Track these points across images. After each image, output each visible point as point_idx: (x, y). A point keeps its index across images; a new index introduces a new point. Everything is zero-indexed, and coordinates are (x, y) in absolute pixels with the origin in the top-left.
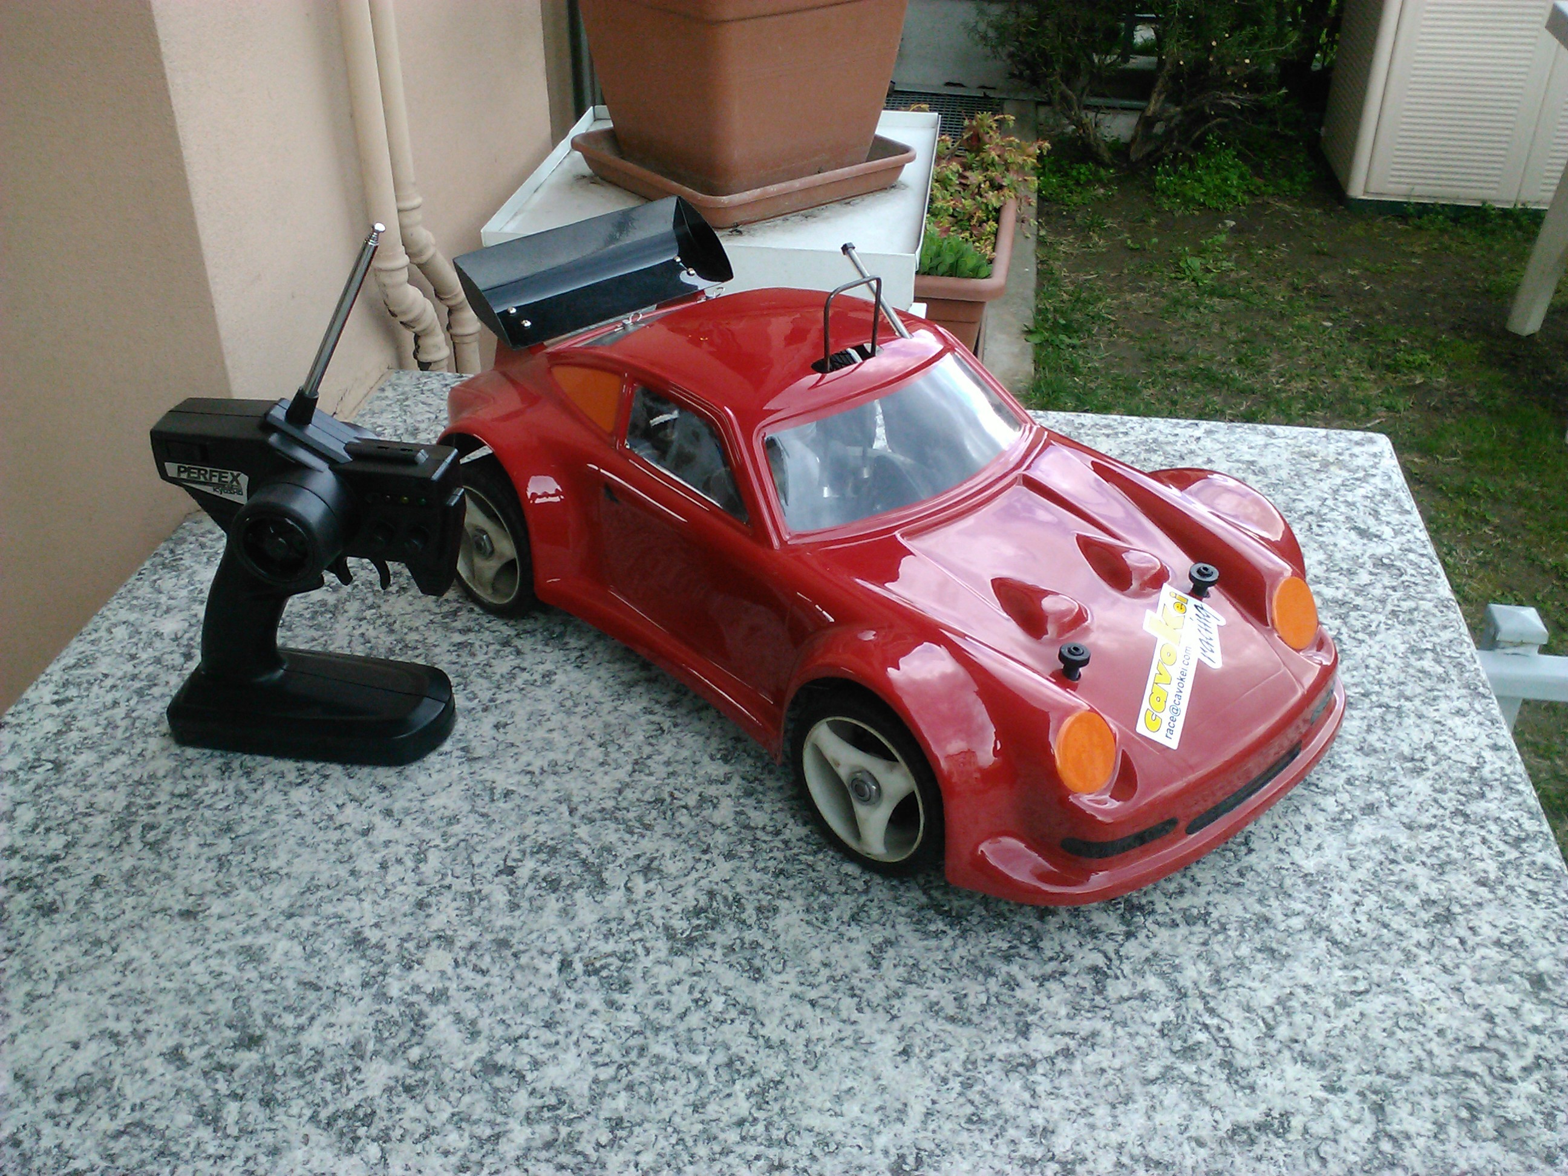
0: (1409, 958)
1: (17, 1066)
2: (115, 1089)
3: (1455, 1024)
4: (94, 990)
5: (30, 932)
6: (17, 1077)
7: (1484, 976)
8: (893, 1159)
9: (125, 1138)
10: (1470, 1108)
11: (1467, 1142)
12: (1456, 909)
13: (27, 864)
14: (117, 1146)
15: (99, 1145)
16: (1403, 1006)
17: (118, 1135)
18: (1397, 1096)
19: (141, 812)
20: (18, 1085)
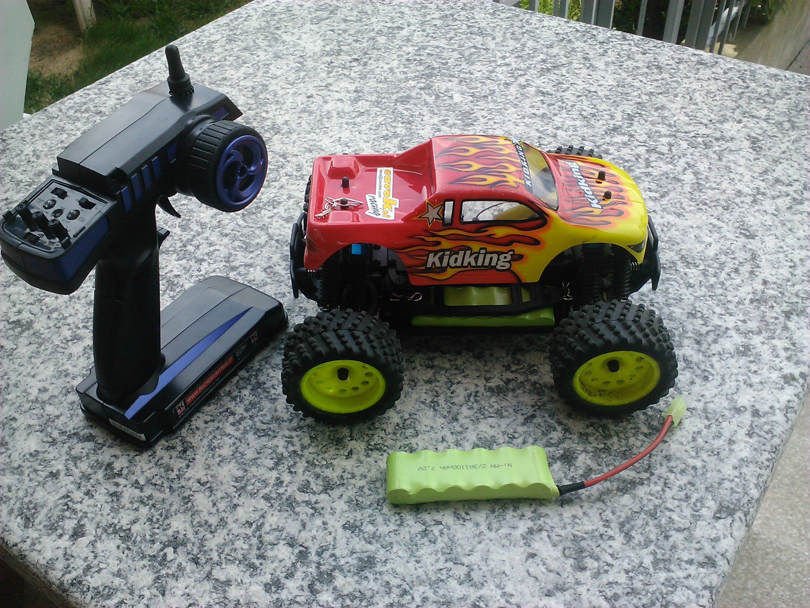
0: (678, 82)
1: (537, 593)
2: (585, 535)
3: (716, 86)
4: (477, 539)
5: (386, 578)
6: (549, 594)
7: (695, 72)
8: (741, 236)
9: (633, 533)
10: (758, 99)
11: (775, 106)
12: (656, 64)
13: (299, 574)
14: (638, 537)
15: (633, 548)
16: (703, 93)
17: (628, 537)
18: (748, 110)
19: (281, 490)
20: (559, 594)
